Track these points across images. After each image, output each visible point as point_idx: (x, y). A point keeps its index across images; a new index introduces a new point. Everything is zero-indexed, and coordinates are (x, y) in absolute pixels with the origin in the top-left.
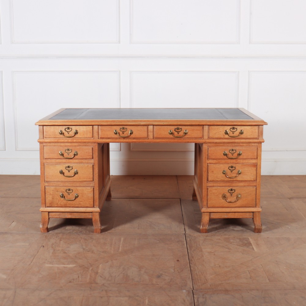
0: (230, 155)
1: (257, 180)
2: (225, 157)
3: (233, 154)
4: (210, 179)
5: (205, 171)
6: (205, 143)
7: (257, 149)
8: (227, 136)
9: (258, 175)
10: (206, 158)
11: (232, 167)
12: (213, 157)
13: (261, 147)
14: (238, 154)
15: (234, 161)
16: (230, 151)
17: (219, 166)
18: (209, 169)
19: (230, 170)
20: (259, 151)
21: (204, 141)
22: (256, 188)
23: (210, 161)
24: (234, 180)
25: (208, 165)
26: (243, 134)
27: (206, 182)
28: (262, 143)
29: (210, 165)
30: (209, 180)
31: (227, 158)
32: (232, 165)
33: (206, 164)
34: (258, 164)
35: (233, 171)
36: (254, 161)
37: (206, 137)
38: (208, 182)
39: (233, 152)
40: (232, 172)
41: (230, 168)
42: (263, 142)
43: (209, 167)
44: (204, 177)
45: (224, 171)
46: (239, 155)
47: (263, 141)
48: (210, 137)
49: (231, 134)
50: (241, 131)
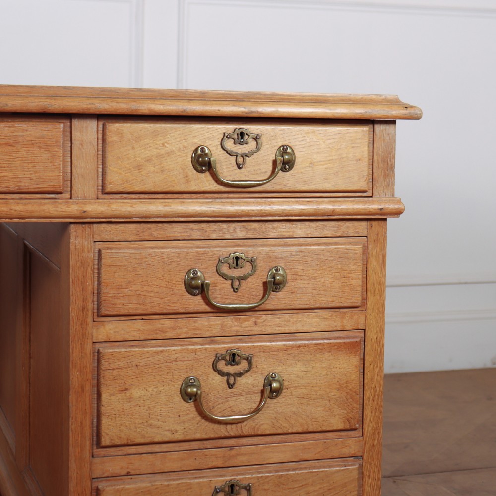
0: (222, 294)
1: (366, 421)
2: (197, 303)
3: (236, 283)
4: (111, 431)
5: (83, 388)
6: (84, 221)
7: (366, 251)
8: (206, 182)
9: (367, 394)
10: (84, 309)
11: (233, 358)
12: (130, 308)
13: (381, 241)
14: (265, 284)
15: (247, 324)
16: (225, 269)
17: (160, 357)
18: (106, 374)
19: (221, 373)
20: (373, 263)
21: (74, 209)
22: (361, 467)
23: (110, 329)
24: (245, 433)
25: (98, 356)
26: (291, 168)
27: (87, 455)
28: (390, 221)
29: (112, 354)
30: (105, 441)
31: (209, 309)
32: (234, 346)
33: (89, 348)
34: (371, 335)
35: (241, 381)
36: (350, 321)
37: (85, 186)
38: (97, 451)
39: (236, 273)
40: (230, 386)
41: (221, 365)
42: (397, 213)
43: (104, 364)
44: (73, 425)
45: (188, 383)
46: (273, 285)
47: (391, 207)
48: (109, 188)
49: (227, 170)
50: (284, 150)
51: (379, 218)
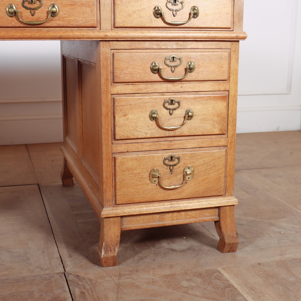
0: (167, 73)
1: (229, 131)
2: (156, 77)
3: (173, 69)
4: (120, 133)
5: (107, 114)
6: (106, 40)
7: (230, 56)
8: (159, 22)
9: (230, 119)
10: (107, 79)
11: (172, 102)
12: (127, 79)
13: (237, 51)
14: (186, 69)
15: (177, 87)
16: (168, 62)
17: (140, 101)
18: (117, 108)
19: (167, 109)
20: (233, 60)
21: (102, 34)
22: (226, 151)
23: (119, 88)
24: (177, 134)
25: (114, 100)
26: (197, 16)
27: (110, 143)
28: (241, 42)
29: (120, 99)
30: (118, 137)
31: (161, 80)
32: (172, 97)
33: (110, 97)
34: (232, 93)
35: (175, 112)
36: (222, 86)
37: (106, 24)
38: (114, 142)
39: (173, 64)
40: (171, 114)
41: (167, 105)
42: (244, 38)
43: (116, 104)
44: (104, 131)
45: (152, 113)
46: (189, 69)
47: (241, 35)
48: (117, 25)
49: (169, 18)
50: (194, 8)
51: (236, 41)
